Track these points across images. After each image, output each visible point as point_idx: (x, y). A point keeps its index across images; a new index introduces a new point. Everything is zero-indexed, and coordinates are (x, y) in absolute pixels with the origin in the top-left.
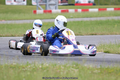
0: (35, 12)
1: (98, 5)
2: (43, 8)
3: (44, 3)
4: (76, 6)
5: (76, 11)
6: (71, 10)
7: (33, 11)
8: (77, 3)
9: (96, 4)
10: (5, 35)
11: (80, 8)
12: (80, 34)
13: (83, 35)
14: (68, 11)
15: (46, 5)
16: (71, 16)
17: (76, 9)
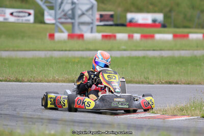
0: (52, 36)
1: (170, 27)
2: (68, 30)
3: (69, 20)
4: (129, 28)
5: (131, 37)
6: (122, 36)
7: (48, 34)
8: (131, 21)
9: (167, 25)
10: (4, 79)
11: (137, 32)
12: (148, 81)
13: (153, 84)
14: (115, 36)
15: (73, 24)
16: (123, 47)
17: (131, 34)
